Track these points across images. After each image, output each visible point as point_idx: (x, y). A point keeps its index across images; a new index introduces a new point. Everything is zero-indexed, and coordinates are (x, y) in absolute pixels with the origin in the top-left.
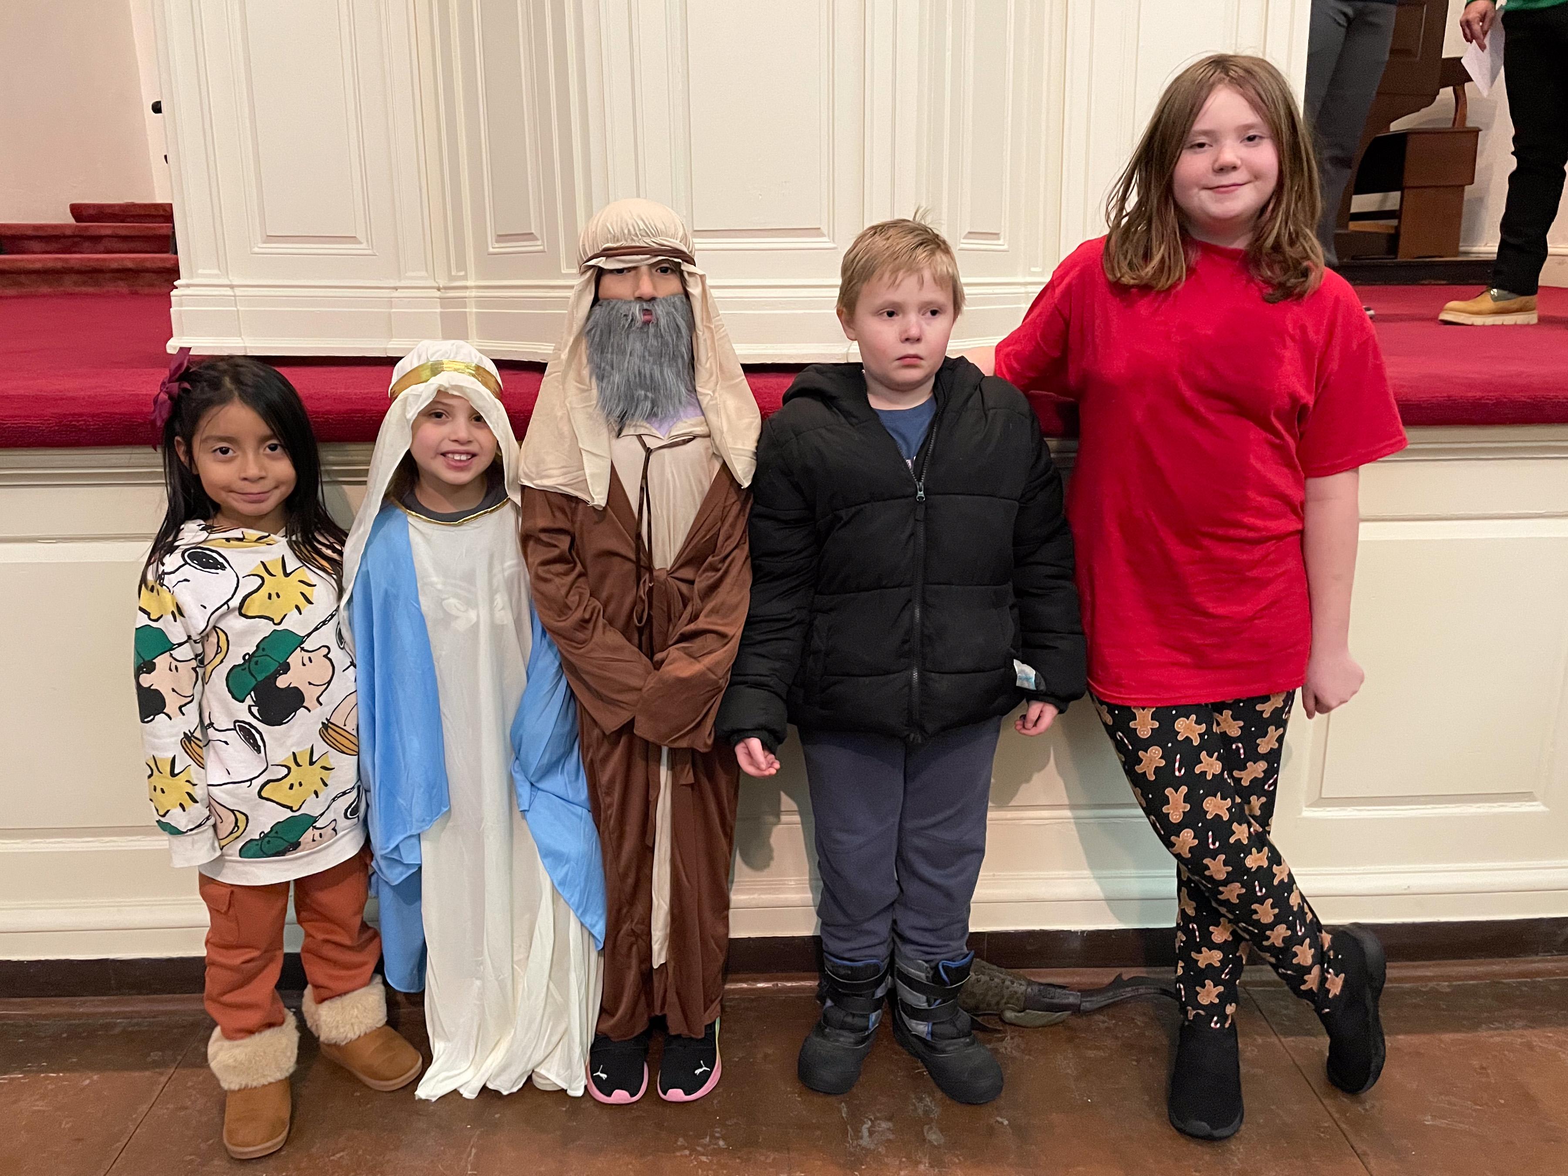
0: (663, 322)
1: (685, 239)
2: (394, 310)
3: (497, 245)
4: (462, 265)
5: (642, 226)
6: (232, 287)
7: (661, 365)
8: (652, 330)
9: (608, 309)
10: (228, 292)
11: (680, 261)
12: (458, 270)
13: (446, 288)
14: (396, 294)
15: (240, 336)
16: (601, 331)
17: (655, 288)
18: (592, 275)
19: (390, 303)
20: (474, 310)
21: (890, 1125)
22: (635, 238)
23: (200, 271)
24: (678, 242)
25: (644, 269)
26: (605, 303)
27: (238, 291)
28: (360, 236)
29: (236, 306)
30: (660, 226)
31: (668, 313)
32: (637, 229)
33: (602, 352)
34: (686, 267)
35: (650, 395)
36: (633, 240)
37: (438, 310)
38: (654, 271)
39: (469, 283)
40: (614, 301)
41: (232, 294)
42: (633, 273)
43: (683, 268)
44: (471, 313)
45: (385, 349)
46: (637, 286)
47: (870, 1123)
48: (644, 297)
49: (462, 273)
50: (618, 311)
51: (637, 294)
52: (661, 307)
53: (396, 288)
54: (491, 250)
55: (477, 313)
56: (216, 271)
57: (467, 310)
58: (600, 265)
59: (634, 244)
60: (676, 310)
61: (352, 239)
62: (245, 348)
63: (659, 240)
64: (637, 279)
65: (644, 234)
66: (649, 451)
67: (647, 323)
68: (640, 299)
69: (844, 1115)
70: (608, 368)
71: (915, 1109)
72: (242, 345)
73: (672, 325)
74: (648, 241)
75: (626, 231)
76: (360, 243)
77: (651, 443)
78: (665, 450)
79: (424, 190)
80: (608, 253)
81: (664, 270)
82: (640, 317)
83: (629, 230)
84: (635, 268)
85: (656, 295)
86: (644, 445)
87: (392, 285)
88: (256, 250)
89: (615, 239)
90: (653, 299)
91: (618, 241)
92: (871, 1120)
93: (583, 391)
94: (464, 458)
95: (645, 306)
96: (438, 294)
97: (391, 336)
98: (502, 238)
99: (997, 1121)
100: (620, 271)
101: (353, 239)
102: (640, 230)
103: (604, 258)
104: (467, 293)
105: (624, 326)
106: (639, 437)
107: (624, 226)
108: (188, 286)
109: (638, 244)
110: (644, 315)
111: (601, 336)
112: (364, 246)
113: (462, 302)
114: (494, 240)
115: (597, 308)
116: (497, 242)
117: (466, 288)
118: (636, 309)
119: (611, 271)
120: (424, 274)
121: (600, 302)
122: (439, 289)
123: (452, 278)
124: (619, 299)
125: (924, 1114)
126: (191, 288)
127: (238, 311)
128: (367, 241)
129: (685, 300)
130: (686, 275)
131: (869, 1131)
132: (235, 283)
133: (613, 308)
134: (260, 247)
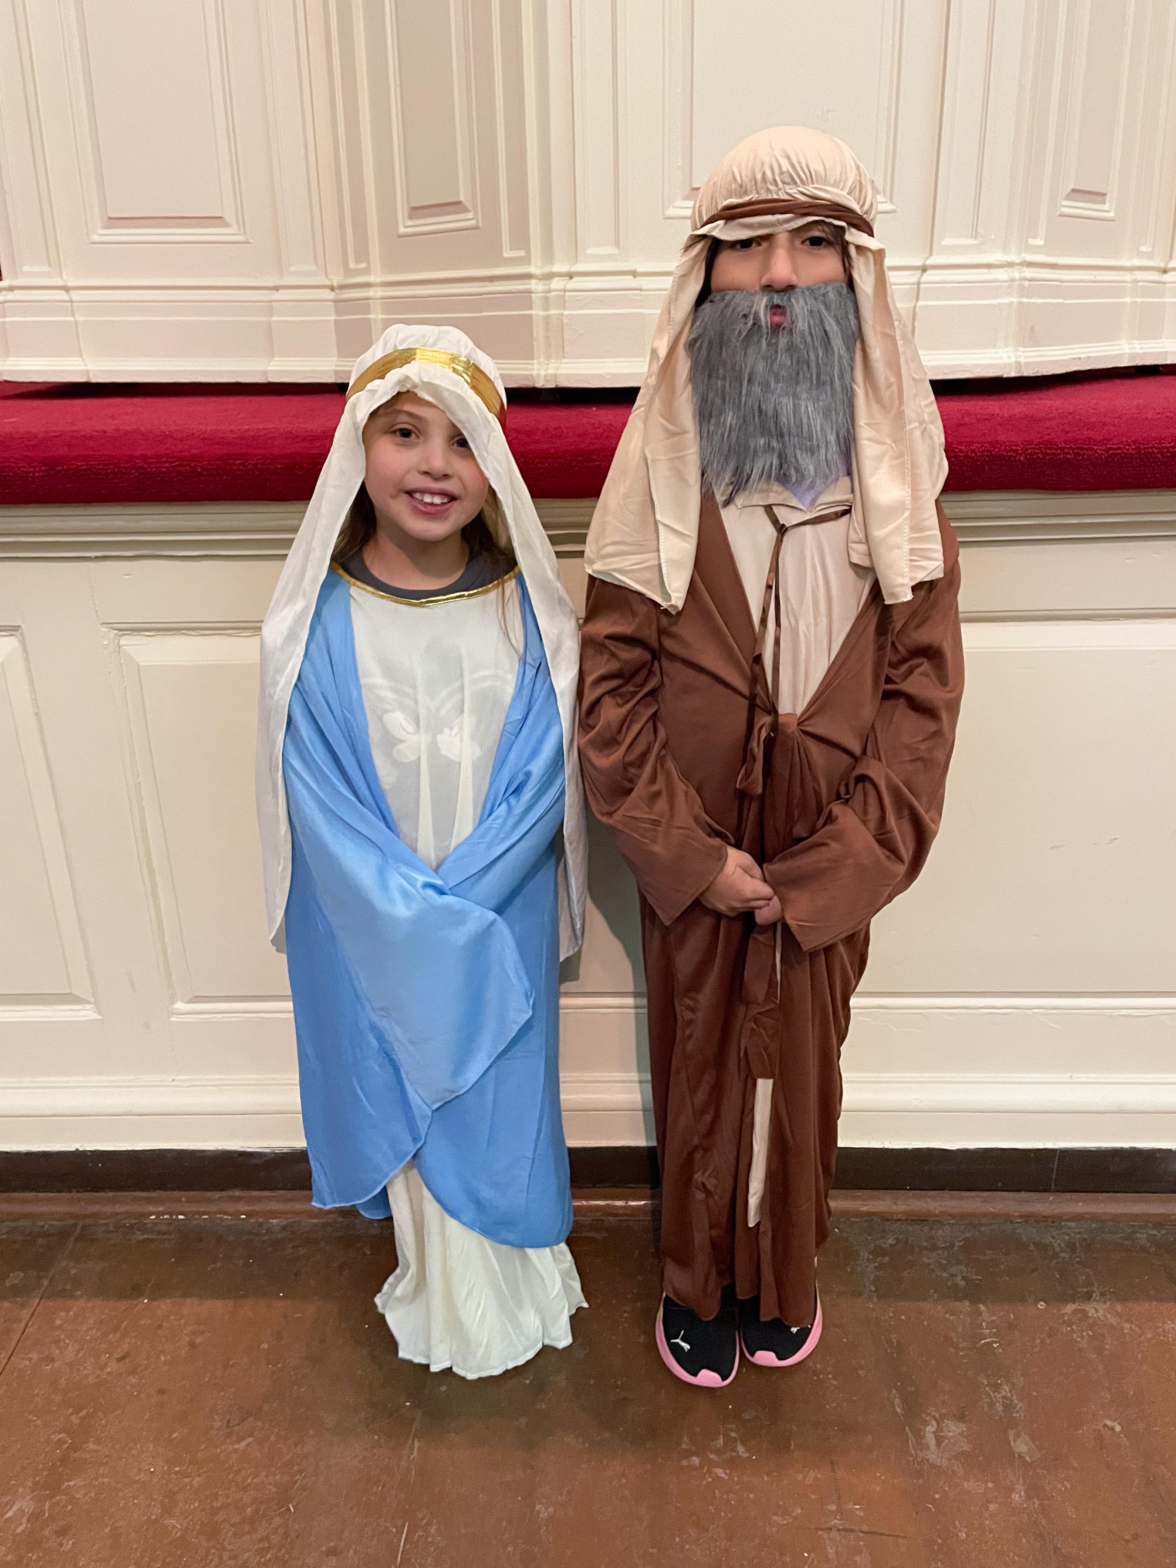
0: (802, 325)
1: (858, 188)
2: (274, 319)
3: (410, 223)
4: (362, 253)
5: (786, 166)
6: (67, 289)
7: (795, 396)
8: (783, 341)
9: (722, 305)
10: (61, 295)
11: (843, 224)
12: (357, 261)
13: (343, 287)
14: (276, 296)
15: (81, 356)
16: (710, 343)
17: (795, 270)
18: (702, 250)
19: (270, 307)
20: (380, 316)
21: (962, 1427)
22: (772, 188)
23: (26, 268)
24: (845, 193)
25: (782, 239)
26: (718, 297)
27: (75, 295)
28: (229, 216)
29: (73, 315)
30: (816, 166)
31: (811, 312)
32: (777, 171)
33: (710, 376)
34: (854, 236)
35: (775, 444)
36: (768, 190)
37: (332, 318)
38: (798, 242)
39: (372, 279)
40: (730, 294)
41: (67, 298)
42: (765, 244)
43: (848, 237)
44: (375, 320)
45: (265, 373)
46: (766, 265)
47: (934, 1423)
48: (775, 286)
49: (363, 265)
50: (734, 309)
51: (764, 281)
52: (801, 301)
53: (276, 288)
54: (402, 230)
55: (382, 319)
56: (46, 269)
57: (371, 316)
58: (715, 234)
59: (769, 197)
60: (827, 307)
61: (216, 221)
62: (88, 371)
63: (811, 190)
64: (769, 255)
65: (788, 180)
66: (782, 530)
67: (776, 328)
68: (768, 288)
69: (899, 1411)
70: (718, 401)
71: (992, 1404)
72: (84, 368)
73: (817, 332)
74: (793, 191)
75: (759, 177)
76: (227, 225)
77: (787, 517)
78: (808, 528)
79: (311, 147)
80: (730, 214)
81: (816, 242)
82: (764, 318)
83: (764, 174)
84: (768, 237)
85: (794, 280)
86: (775, 521)
87: (271, 284)
88: (96, 238)
89: (743, 190)
90: (790, 288)
91: (746, 193)
92: (934, 1417)
93: (674, 434)
94: (437, 500)
95: (777, 300)
96: (330, 295)
97: (271, 354)
98: (416, 211)
99: (1105, 1426)
100: (746, 244)
101: (218, 220)
102: (782, 173)
103: (721, 222)
104: (371, 293)
105: (740, 333)
106: (769, 509)
107: (758, 169)
108: (11, 289)
109: (775, 197)
110: (774, 314)
111: (709, 350)
112: (234, 229)
113: (364, 305)
114: (406, 215)
115: (707, 307)
116: (411, 217)
117: (368, 285)
118: (761, 304)
119: (734, 245)
120: (313, 268)
121: (711, 297)
122: (332, 289)
123: (348, 272)
124: (739, 289)
125: (1005, 1411)
126: (16, 292)
127: (76, 322)
128: (238, 223)
129: (845, 290)
130: (852, 251)
131: (936, 1437)
132: (70, 284)
133: (727, 306)
134: (101, 234)
